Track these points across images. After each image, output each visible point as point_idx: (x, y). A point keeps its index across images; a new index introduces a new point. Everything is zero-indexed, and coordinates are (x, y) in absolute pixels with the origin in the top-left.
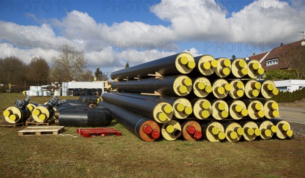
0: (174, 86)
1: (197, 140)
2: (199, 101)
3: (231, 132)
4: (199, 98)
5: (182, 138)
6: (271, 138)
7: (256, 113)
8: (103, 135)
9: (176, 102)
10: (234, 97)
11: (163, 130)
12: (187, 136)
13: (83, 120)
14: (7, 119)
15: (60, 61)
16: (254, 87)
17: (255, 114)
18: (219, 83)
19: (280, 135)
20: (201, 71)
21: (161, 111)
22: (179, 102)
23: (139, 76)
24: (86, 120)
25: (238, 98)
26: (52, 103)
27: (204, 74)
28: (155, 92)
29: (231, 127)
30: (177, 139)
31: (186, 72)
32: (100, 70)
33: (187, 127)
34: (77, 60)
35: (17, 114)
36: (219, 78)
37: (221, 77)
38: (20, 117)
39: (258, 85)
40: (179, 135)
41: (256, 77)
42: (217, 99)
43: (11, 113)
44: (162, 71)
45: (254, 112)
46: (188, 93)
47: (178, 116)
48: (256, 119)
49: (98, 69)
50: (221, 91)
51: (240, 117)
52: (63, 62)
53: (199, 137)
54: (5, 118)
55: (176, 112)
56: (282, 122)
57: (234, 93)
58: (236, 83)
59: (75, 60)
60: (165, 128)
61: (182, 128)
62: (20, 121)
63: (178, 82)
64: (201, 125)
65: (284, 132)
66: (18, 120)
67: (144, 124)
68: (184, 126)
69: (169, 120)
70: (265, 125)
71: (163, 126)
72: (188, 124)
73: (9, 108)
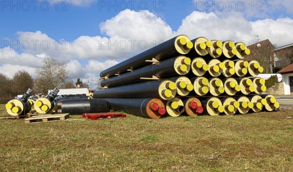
0: (175, 66)
1: (199, 114)
2: (198, 79)
3: (228, 106)
4: (197, 76)
5: (185, 114)
6: (261, 111)
7: (247, 88)
8: (109, 117)
9: (178, 81)
10: (226, 76)
11: (167, 107)
12: (190, 112)
13: (86, 107)
14: (9, 112)
15: (44, 73)
16: (242, 66)
17: (246, 90)
18: (214, 62)
19: (268, 108)
20: (198, 52)
21: (165, 89)
22: (180, 80)
23: (132, 68)
24: (88, 107)
25: (231, 76)
26: (53, 95)
27: (200, 54)
28: (153, 76)
29: (228, 101)
30: (180, 115)
31: (185, 52)
32: (80, 80)
33: (189, 103)
34: (59, 71)
35: (19, 106)
36: (213, 58)
37: (214, 57)
38: (22, 110)
39: (246, 64)
40: (183, 111)
41: (243, 58)
42: (212, 77)
43: (14, 106)
44: (158, 57)
45: (245, 88)
46: (188, 72)
47: (180, 93)
48: (247, 94)
49: (79, 80)
50: (216, 69)
51: (233, 93)
52: (46, 73)
53: (201, 111)
54: (7, 111)
55: (178, 90)
56: (269, 96)
57: (226, 72)
58: (228, 63)
59: (57, 71)
60: (170, 105)
61: (185, 104)
62: (22, 114)
63: (178, 62)
64: (201, 101)
65: (271, 105)
66: (21, 112)
67: (150, 102)
68: (186, 102)
69: (173, 97)
70: (255, 99)
71: (168, 104)
72: (190, 100)
73: (11, 101)
